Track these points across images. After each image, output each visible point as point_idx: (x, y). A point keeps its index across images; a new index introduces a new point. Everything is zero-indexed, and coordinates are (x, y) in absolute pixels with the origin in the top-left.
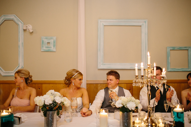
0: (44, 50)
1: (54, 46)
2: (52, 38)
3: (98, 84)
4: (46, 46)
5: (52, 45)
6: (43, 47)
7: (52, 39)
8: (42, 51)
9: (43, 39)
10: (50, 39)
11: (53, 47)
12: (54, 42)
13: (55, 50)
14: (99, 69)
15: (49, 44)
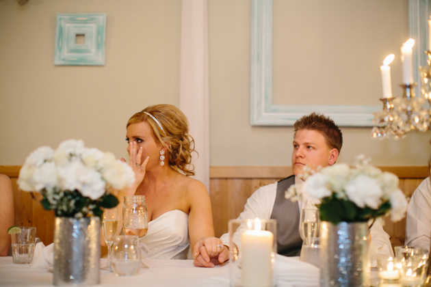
0: (64, 60)
1: (98, 46)
2: (92, 19)
3: (251, 179)
4: (72, 45)
5: (90, 43)
6: (60, 49)
7: (90, 21)
8: (57, 62)
9: (63, 23)
10: (85, 22)
11: (93, 49)
12: (99, 33)
13: (100, 59)
14: (255, 127)
15: (80, 39)
